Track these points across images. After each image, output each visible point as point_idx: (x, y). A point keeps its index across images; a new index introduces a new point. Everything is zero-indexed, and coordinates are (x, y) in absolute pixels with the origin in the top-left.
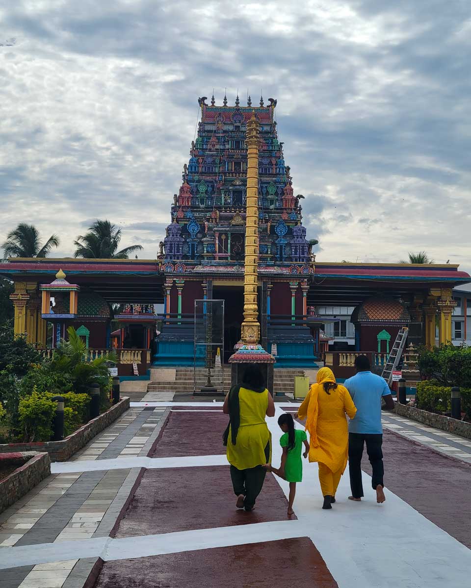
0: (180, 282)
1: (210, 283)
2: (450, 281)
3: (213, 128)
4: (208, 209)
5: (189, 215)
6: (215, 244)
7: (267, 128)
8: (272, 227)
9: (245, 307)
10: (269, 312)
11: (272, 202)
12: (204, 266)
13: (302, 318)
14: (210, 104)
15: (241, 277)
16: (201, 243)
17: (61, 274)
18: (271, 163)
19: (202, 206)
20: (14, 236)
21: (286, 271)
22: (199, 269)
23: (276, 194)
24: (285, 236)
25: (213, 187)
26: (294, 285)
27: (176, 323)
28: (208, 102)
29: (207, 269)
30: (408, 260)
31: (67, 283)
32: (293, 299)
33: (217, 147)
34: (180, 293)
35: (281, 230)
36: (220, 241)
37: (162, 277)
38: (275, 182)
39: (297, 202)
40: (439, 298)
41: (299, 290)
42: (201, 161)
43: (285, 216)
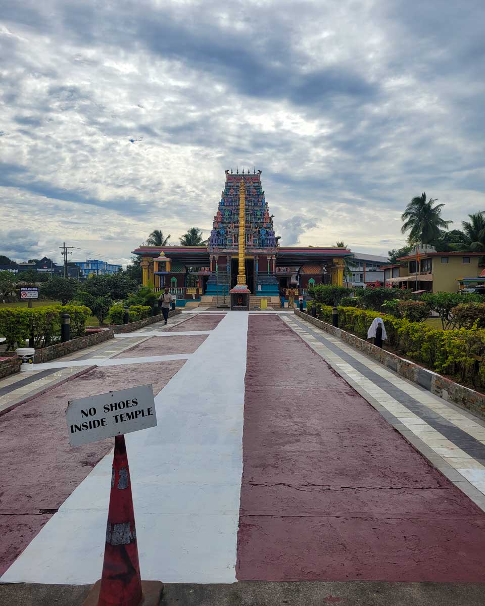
0: (217, 257)
1: (230, 257)
2: (342, 255)
3: (232, 184)
4: (229, 222)
5: (221, 225)
6: (232, 239)
7: (257, 184)
8: (259, 231)
9: (239, 268)
10: (257, 270)
11: (259, 219)
12: (227, 249)
13: (272, 273)
14: (230, 173)
15: (237, 254)
16: (226, 239)
17: (162, 253)
18: (259, 201)
19: (226, 221)
20: (152, 236)
21: (265, 251)
22: (225, 251)
23: (261, 215)
24: (265, 235)
25: (231, 212)
26: (269, 258)
27: (215, 276)
28: (230, 172)
29: (229, 251)
30: (336, 245)
31: (165, 258)
32: (268, 264)
33: (234, 193)
34: (217, 262)
35: (263, 232)
36: (235, 237)
37: (208, 255)
38: (260, 210)
39: (271, 219)
40: (337, 263)
41: (271, 260)
42: (226, 200)
43: (265, 226)
